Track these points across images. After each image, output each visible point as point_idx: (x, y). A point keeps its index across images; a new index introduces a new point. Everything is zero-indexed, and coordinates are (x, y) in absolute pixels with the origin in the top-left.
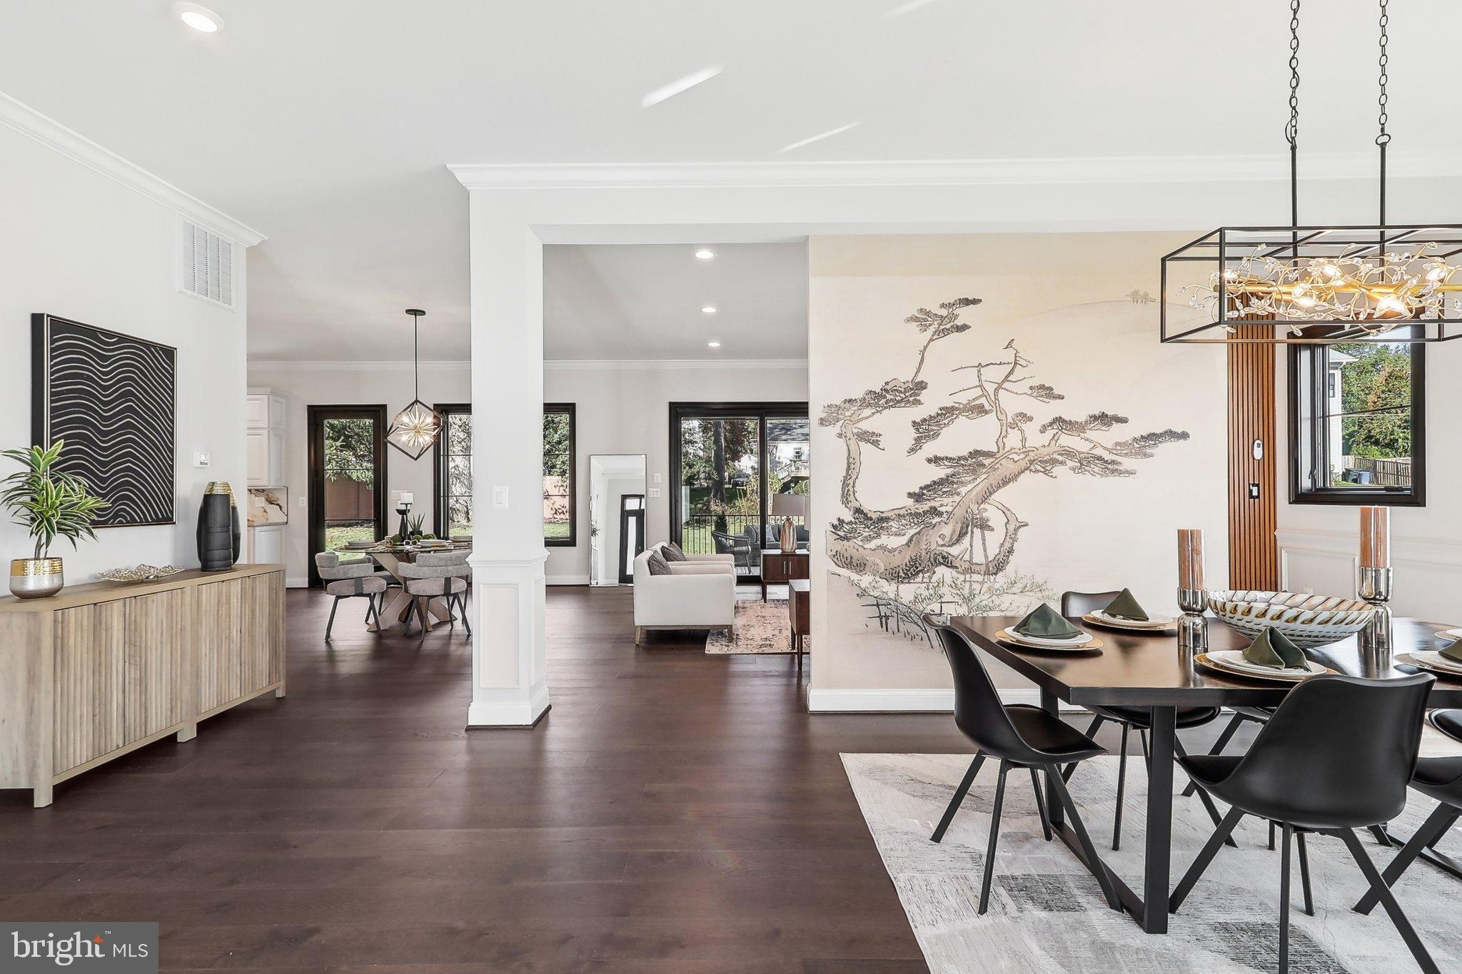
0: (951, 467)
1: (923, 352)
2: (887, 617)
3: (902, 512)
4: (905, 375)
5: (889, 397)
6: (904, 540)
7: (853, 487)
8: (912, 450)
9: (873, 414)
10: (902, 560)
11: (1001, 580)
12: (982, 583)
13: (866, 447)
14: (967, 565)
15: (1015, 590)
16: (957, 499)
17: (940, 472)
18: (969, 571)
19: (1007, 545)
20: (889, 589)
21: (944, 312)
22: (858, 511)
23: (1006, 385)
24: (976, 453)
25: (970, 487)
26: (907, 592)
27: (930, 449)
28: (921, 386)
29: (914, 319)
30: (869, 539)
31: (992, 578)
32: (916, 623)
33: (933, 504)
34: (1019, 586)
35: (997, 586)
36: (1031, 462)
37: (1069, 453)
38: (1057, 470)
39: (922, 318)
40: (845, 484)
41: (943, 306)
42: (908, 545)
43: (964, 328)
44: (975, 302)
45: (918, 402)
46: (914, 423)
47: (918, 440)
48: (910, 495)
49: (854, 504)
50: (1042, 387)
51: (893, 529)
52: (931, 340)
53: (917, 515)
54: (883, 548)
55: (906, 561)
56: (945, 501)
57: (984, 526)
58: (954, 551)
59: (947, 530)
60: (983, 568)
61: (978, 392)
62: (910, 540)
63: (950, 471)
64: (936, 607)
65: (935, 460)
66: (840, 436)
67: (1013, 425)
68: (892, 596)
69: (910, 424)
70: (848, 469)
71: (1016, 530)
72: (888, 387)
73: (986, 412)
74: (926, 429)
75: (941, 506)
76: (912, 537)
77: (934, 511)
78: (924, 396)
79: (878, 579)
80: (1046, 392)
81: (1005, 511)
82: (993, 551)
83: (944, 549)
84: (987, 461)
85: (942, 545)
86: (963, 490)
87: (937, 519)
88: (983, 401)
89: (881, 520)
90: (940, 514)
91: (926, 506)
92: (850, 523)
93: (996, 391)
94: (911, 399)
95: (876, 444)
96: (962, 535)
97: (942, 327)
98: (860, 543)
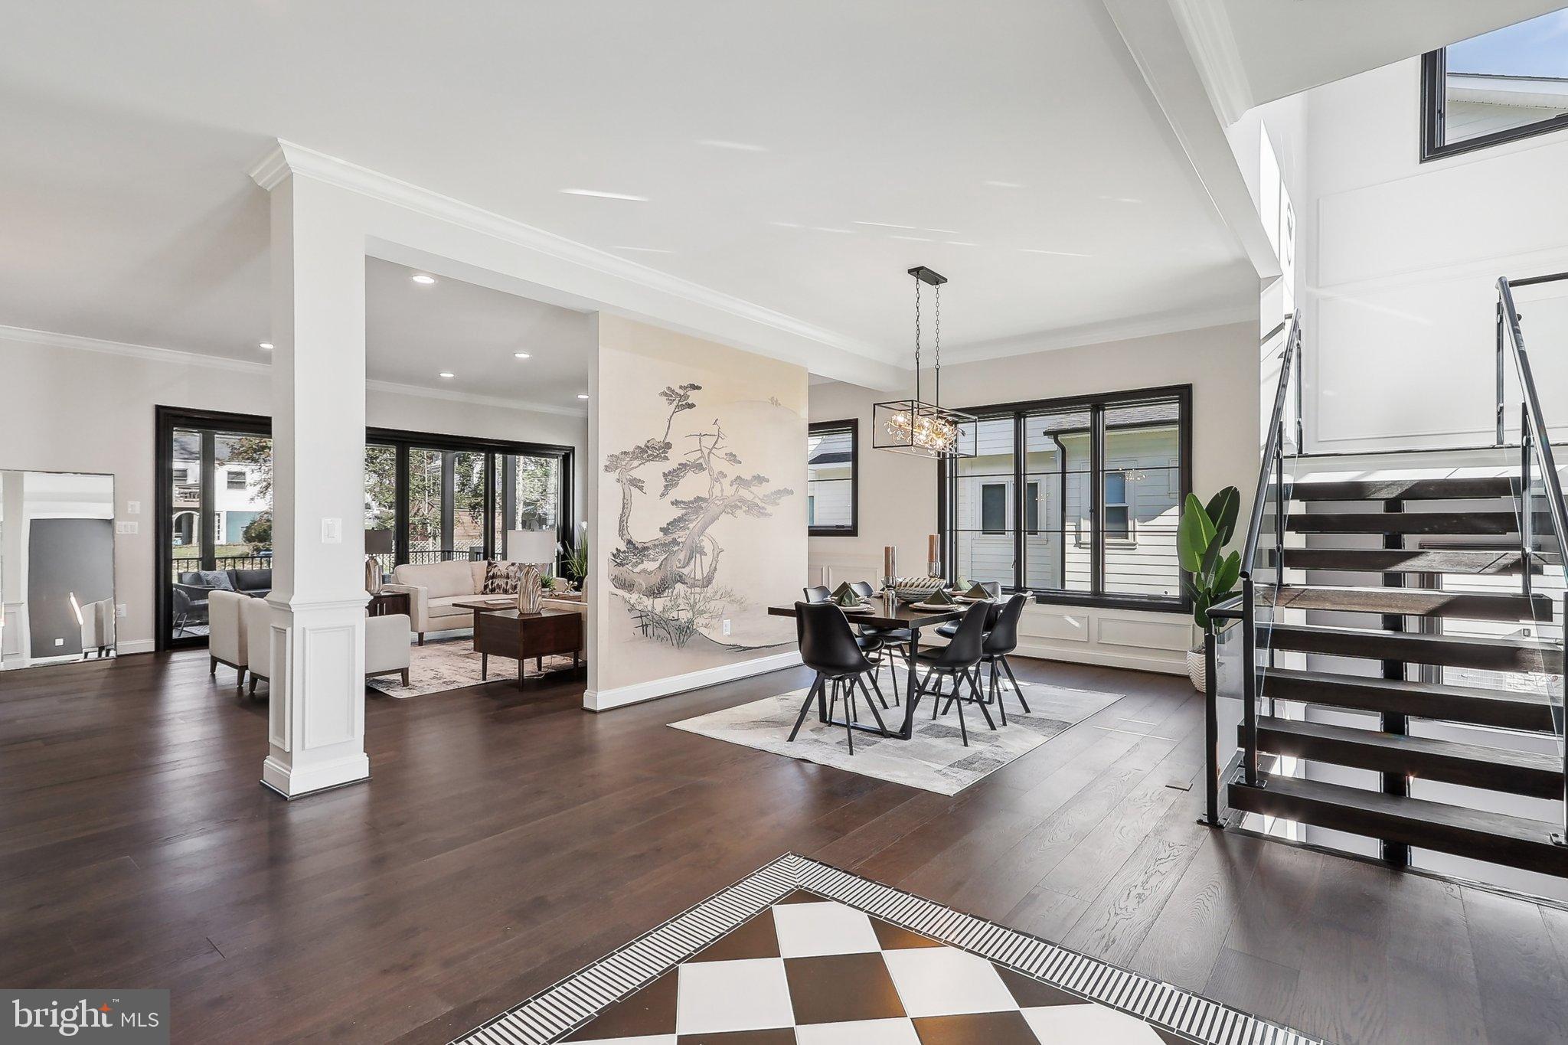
0: (685, 508)
1: (670, 420)
2: (647, 625)
3: (656, 543)
4: (660, 438)
5: (650, 452)
6: (657, 564)
7: (627, 523)
8: (663, 495)
9: (640, 465)
10: (655, 580)
11: (710, 590)
12: (700, 594)
13: (635, 491)
14: (692, 581)
15: (717, 597)
16: (687, 532)
17: (678, 512)
18: (693, 586)
19: (713, 565)
20: (648, 602)
21: (681, 392)
22: (629, 542)
23: (714, 451)
24: (698, 499)
25: (695, 523)
26: (659, 604)
27: (675, 494)
28: (668, 446)
29: (665, 394)
30: (636, 565)
31: (705, 589)
32: (664, 628)
33: (674, 536)
34: (719, 594)
35: (708, 595)
36: (725, 506)
37: (742, 501)
38: (739, 512)
39: (669, 394)
40: (621, 521)
41: (681, 387)
42: (660, 568)
43: (691, 406)
44: (699, 388)
45: (666, 458)
46: (664, 473)
47: (666, 487)
48: (662, 529)
49: (627, 537)
50: (731, 454)
51: (652, 556)
52: (674, 412)
53: (664, 545)
54: (644, 571)
55: (659, 580)
56: (681, 534)
57: (702, 553)
58: (686, 571)
59: (682, 556)
60: (700, 583)
61: (699, 454)
62: (661, 565)
63: (684, 511)
64: (675, 614)
65: (675, 503)
66: (618, 481)
67: (717, 480)
68: (650, 609)
69: (662, 475)
70: (623, 508)
71: (718, 555)
72: (649, 445)
73: (704, 469)
74: (671, 479)
75: (679, 537)
76: (662, 562)
77: (675, 542)
78: (670, 453)
79: (641, 596)
80: (732, 458)
81: (713, 541)
82: (706, 570)
83: (680, 570)
84: (704, 505)
85: (680, 567)
86: (691, 526)
87: (676, 548)
88: (702, 461)
89: (645, 549)
90: (678, 544)
91: (669, 538)
92: (624, 552)
93: (709, 454)
94: (663, 455)
95: (641, 488)
96: (690, 559)
97: (680, 403)
98: (631, 568)
